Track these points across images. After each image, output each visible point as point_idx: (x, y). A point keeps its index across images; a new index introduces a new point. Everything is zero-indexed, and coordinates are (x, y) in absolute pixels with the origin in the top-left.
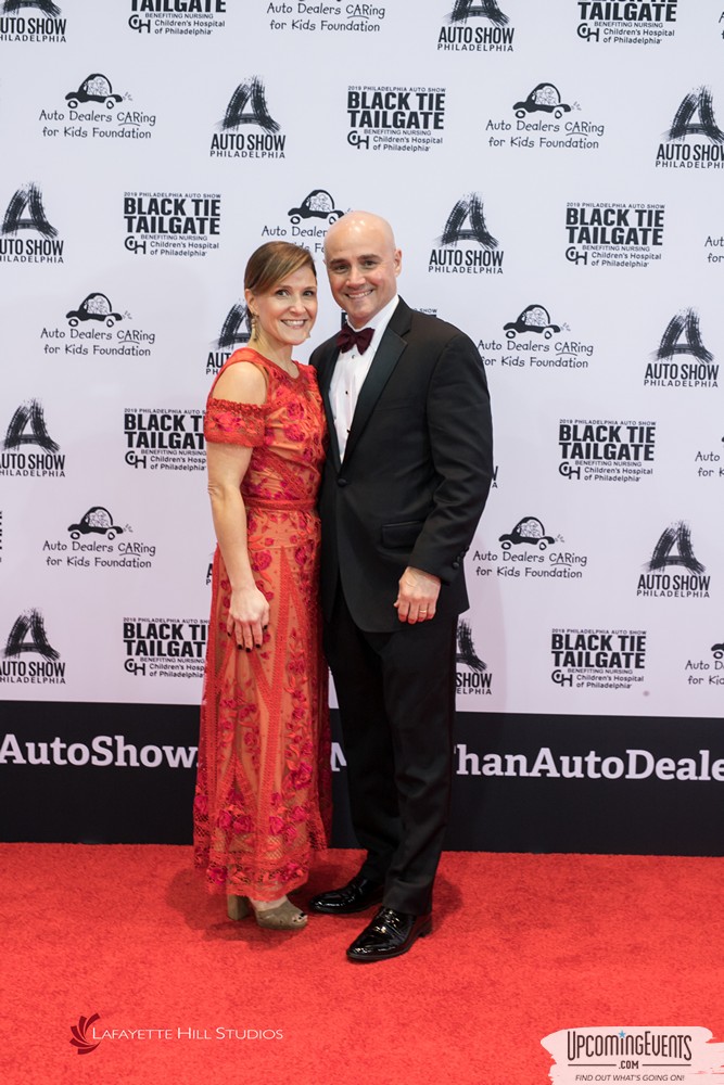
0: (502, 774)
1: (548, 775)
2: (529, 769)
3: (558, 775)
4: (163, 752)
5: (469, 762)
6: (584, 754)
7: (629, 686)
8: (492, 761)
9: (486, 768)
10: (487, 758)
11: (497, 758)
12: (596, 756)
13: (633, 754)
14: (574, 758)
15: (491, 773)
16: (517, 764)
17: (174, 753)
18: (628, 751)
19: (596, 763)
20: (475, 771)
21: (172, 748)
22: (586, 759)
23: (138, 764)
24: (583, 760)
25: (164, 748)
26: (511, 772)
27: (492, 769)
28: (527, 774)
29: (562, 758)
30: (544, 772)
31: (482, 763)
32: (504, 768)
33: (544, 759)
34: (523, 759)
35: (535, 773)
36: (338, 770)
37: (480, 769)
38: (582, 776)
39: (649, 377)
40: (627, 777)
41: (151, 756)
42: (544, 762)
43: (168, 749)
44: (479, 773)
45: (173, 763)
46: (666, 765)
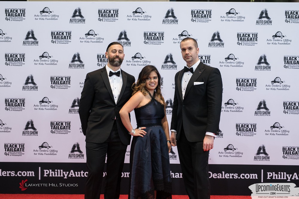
8: (177, 174)
9: (176, 176)
27: (177, 176)
32: (180, 176)
46: (215, 175)
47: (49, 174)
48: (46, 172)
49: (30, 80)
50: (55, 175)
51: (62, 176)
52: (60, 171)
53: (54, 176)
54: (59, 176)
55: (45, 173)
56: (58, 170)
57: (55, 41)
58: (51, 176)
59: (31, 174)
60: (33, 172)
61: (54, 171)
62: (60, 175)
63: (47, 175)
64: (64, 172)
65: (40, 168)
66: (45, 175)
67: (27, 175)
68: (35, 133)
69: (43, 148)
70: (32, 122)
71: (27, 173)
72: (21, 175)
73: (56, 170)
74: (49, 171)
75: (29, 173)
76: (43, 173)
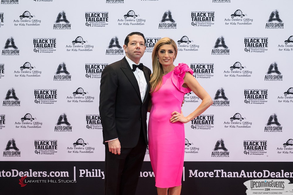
0: (232, 177)
1: (244, 177)
2: (239, 175)
3: (246, 177)
4: (149, 173)
5: (224, 174)
6: (253, 172)
7: (263, 154)
8: (230, 174)
10: (228, 173)
11: (231, 173)
12: (255, 172)
13: (265, 171)
14: (250, 173)
15: (230, 177)
16: (236, 174)
17: (151, 173)
18: (263, 171)
19: (256, 174)
20: (226, 176)
21: (151, 172)
22: (253, 173)
23: (142, 176)
24: (252, 173)
25: (149, 172)
26: (234, 176)
28: (238, 177)
29: (247, 173)
30: (243, 176)
31: (227, 174)
32: (233, 175)
33: (243, 173)
34: (237, 173)
35: (240, 176)
36: (192, 177)
37: (227, 176)
38: (252, 177)
39: (266, 79)
40: (263, 177)
41: (146, 174)
42: (243, 174)
43: (150, 173)
44: (227, 177)
45: (151, 176)
46: (273, 174)
47: (85, 174)
48: (82, 172)
49: (62, 69)
50: (92, 175)
51: (100, 176)
52: (98, 171)
53: (90, 176)
54: (96, 176)
55: (81, 174)
56: (95, 170)
57: (89, 24)
58: (87, 176)
59: (65, 174)
60: (67, 172)
61: (91, 171)
62: (98, 175)
63: (82, 175)
64: (101, 172)
65: (75, 167)
66: (81, 176)
67: (60, 175)
68: (69, 128)
69: (78, 145)
70: (65, 117)
71: (60, 173)
72: (54, 176)
73: (93, 170)
74: (86, 171)
75: (63, 174)
76: (78, 173)
